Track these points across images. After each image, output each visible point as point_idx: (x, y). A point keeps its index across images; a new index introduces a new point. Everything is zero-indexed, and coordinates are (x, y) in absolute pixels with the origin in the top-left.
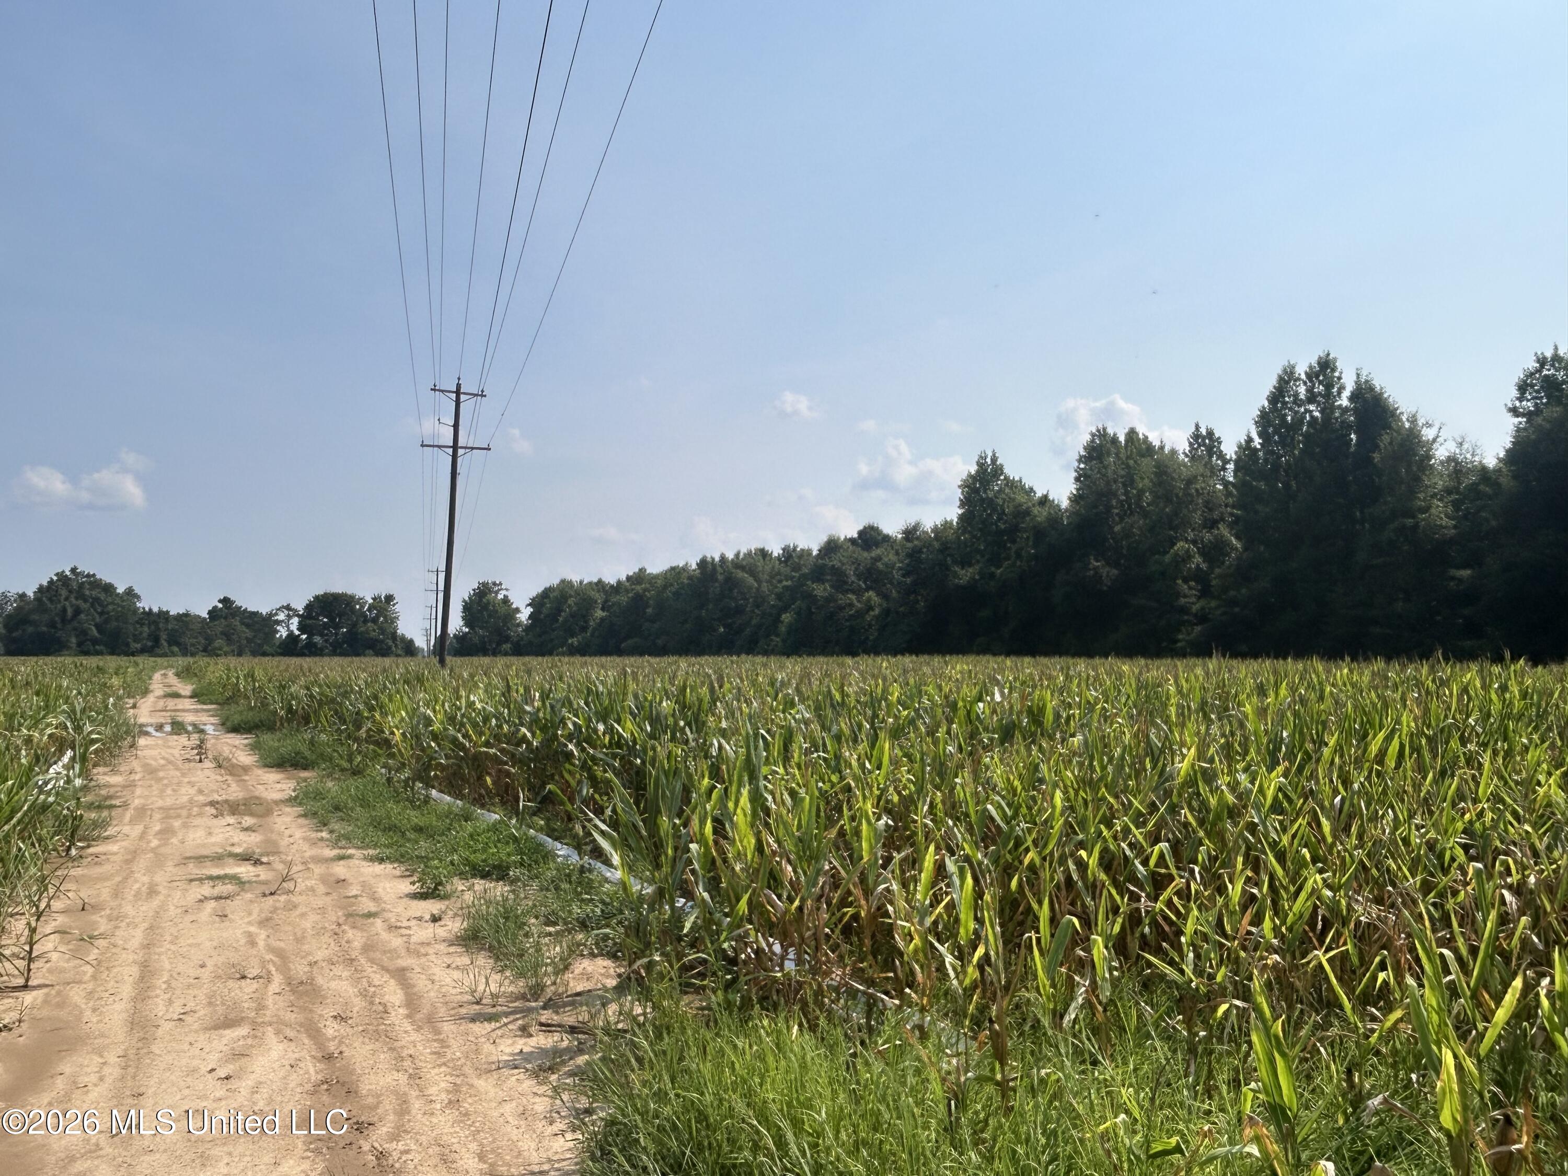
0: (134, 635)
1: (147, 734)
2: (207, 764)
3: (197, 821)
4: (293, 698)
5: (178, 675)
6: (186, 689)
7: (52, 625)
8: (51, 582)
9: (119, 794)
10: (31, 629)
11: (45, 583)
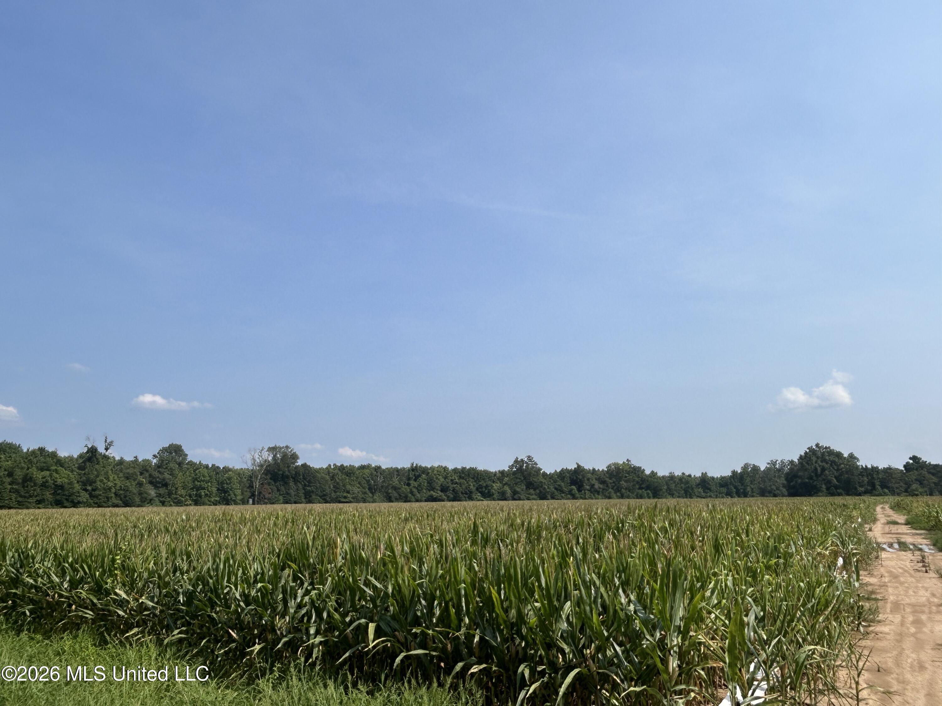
0: (859, 483)
1: (884, 549)
2: (932, 574)
3: (938, 617)
5: (892, 508)
6: (901, 519)
7: (811, 478)
8: (806, 453)
9: (878, 591)
10: (800, 481)
11: (803, 454)
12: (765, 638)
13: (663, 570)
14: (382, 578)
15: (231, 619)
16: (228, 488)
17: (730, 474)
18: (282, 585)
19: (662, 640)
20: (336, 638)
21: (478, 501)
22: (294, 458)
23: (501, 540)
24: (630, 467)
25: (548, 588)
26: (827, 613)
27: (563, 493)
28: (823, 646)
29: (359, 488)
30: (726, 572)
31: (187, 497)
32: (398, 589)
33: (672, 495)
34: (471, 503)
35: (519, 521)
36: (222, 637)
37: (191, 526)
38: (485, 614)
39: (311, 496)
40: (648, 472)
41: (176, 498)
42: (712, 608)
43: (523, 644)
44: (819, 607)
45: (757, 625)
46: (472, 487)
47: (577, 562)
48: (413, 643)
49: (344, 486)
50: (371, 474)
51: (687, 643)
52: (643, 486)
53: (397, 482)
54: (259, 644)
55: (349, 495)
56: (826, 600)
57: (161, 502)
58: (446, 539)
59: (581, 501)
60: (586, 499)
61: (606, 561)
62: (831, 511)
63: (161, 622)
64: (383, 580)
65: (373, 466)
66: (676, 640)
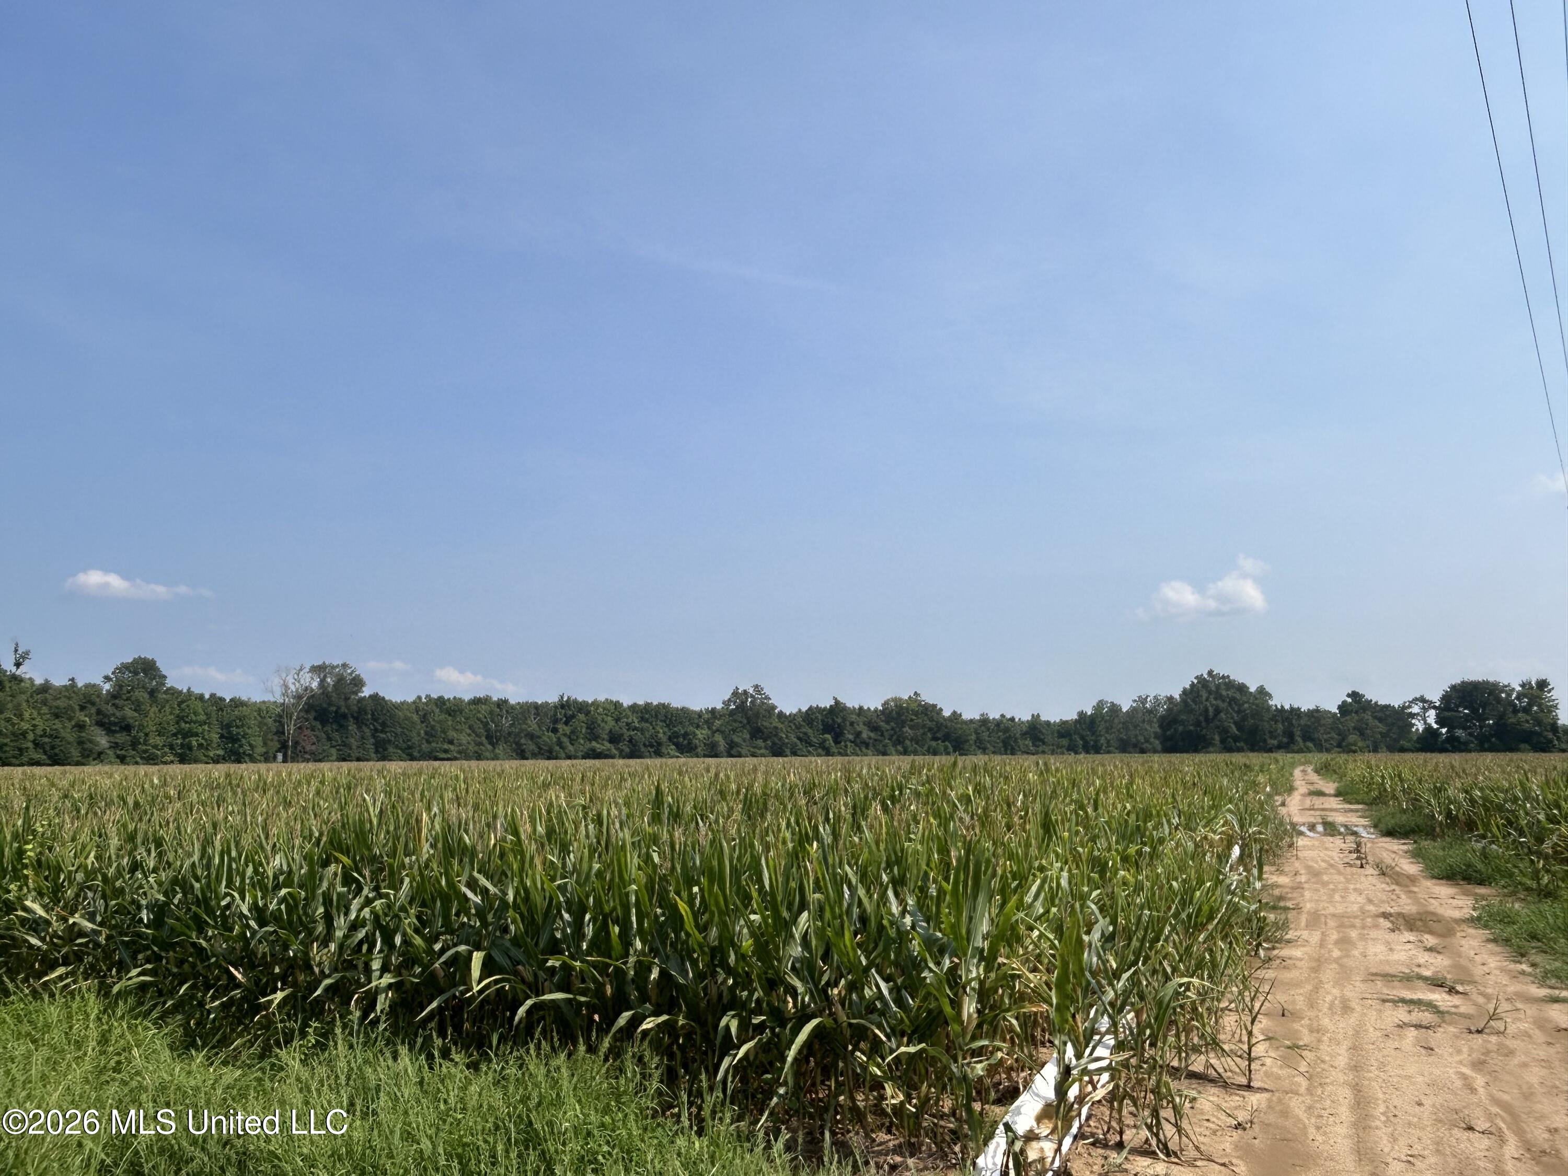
0: (1270, 732)
1: (1301, 833)
2: (1369, 870)
3: (1374, 934)
4: (1451, 802)
5: (1317, 771)
6: (1330, 787)
7: (1198, 724)
8: (1193, 685)
9: (1290, 895)
10: (1181, 728)
11: (1188, 687)
12: (1114, 966)
13: (959, 859)
14: (500, 878)
15: (234, 948)
16: (238, 734)
17: (1075, 717)
18: (324, 893)
19: (954, 969)
20: (415, 977)
21: (672, 757)
22: (356, 685)
23: (702, 816)
24: (920, 705)
25: (773, 893)
26: (1210, 927)
27: (811, 746)
28: (1203, 979)
29: (469, 735)
30: (1059, 865)
31: (166, 750)
32: (525, 896)
33: (984, 751)
34: (658, 761)
35: (734, 786)
36: (218, 979)
37: (167, 796)
38: (668, 935)
39: (386, 749)
40: (947, 713)
41: (146, 751)
42: (1035, 921)
43: (731, 982)
44: (1199, 920)
45: (1102, 947)
46: (661, 735)
47: (824, 851)
48: (546, 984)
49: (444, 731)
50: (491, 712)
51: (993, 975)
52: (938, 735)
53: (535, 726)
54: (282, 990)
55: (452, 747)
56: (1211, 908)
57: (118, 757)
58: (609, 813)
59: (839, 758)
60: (847, 755)
61: (869, 847)
62: (1226, 775)
63: (108, 955)
64: (500, 881)
65: (495, 699)
66: (974, 972)
